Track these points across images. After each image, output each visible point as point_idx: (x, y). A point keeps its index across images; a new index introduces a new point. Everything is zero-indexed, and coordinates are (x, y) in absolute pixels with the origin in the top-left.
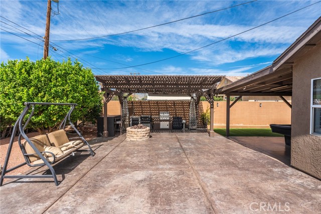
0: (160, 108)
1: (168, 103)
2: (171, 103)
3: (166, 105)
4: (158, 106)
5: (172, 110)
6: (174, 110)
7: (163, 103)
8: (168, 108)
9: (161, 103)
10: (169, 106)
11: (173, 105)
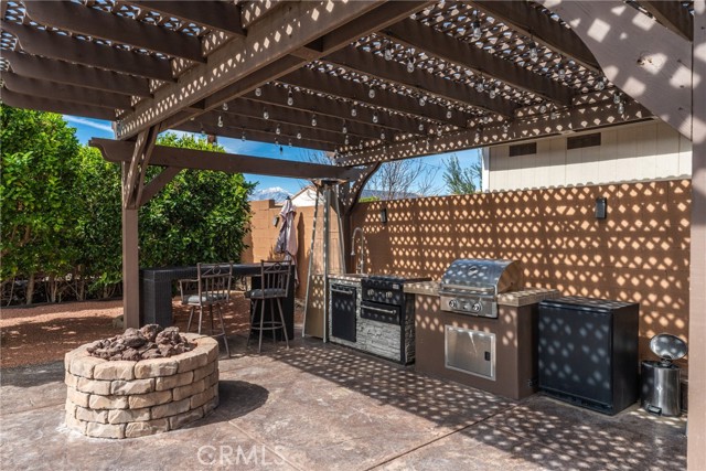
0: (503, 236)
1: (553, 203)
2: (576, 202)
3: (543, 218)
4: (493, 221)
5: (578, 251)
6: (591, 252)
7: (522, 205)
8: (553, 235)
9: (512, 205)
10: (559, 219)
11: (590, 217)
